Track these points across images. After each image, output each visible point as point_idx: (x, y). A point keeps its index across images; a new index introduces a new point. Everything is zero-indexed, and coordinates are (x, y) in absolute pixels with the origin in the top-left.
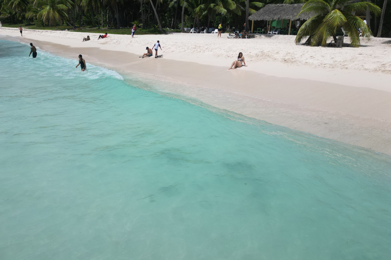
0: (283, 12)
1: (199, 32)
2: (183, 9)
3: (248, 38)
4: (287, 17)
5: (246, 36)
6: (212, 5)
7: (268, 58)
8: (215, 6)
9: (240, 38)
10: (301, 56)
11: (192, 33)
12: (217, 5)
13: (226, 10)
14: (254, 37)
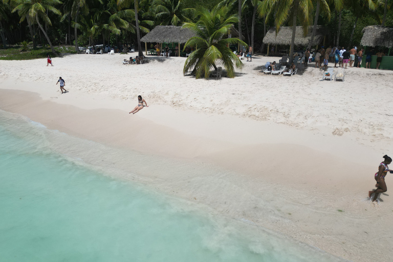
0: (171, 35)
1: (95, 53)
2: (76, 30)
3: (142, 63)
4: (175, 41)
5: (141, 62)
6: (105, 25)
7: (159, 101)
8: (108, 26)
9: (135, 63)
10: (187, 97)
11: (87, 53)
12: (110, 25)
13: (119, 30)
14: (148, 62)
